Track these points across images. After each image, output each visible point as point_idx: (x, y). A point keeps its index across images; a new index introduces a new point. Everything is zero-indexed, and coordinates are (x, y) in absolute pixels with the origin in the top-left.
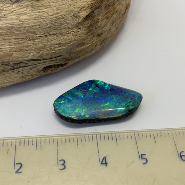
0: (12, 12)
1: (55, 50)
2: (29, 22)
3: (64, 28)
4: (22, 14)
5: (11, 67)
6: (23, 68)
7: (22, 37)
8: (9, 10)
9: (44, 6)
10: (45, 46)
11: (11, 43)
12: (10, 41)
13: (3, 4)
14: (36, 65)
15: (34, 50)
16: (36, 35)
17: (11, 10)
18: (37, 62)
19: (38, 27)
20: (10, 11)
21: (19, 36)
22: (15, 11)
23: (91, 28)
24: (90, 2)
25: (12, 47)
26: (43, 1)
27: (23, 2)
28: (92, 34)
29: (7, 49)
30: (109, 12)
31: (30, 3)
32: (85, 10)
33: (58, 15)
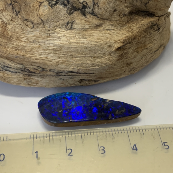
0: (65, 35)
1: (89, 68)
2: (75, 45)
3: (100, 53)
4: (72, 38)
5: (55, 74)
6: (64, 76)
7: (68, 54)
8: (63, 34)
9: (88, 35)
10: (82, 63)
11: (59, 57)
12: (59, 55)
13: (60, 29)
14: (74, 76)
15: (74, 65)
16: (78, 54)
18: (75, 74)
19: (80, 49)
21: (66, 53)
22: (67, 36)
23: (122, 57)
24: (124, 38)
25: (59, 59)
26: (88, 32)
27: (74, 30)
28: (122, 62)
29: (55, 61)
30: (140, 47)
31: (79, 31)
32: (119, 43)
33: (97, 43)
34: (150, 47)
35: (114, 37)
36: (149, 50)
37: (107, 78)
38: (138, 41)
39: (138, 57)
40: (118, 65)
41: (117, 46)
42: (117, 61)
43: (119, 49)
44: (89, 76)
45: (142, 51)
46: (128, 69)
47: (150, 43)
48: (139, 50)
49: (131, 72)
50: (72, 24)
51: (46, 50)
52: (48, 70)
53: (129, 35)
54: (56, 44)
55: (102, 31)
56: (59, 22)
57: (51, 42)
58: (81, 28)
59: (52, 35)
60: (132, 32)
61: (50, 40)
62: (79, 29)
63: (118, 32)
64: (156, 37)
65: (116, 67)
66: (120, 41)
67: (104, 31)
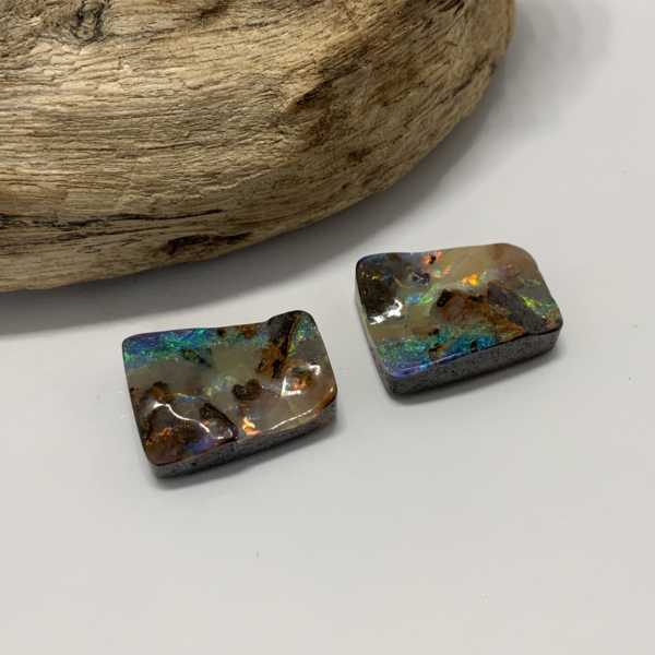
0: (76, 70)
1: (198, 192)
2: (123, 103)
3: (231, 128)
4: (106, 77)
5: (61, 233)
6: (99, 237)
7: (99, 147)
8: (67, 64)
9: (174, 57)
10: (165, 177)
11: (65, 162)
12: (63, 155)
13: (52, 43)
14: (140, 233)
15: (133, 188)
16: (143, 142)
17: (73, 64)
18: (143, 223)
19: (149, 119)
20: (70, 67)
21: (89, 142)
22: (84, 69)
23: (324, 132)
24: (322, 52)
25: (66, 172)
26: (172, 43)
27: (112, 42)
28: (327, 149)
29: (51, 178)
30: (392, 84)
31: (132, 45)
32: (303, 77)
33: (215, 87)
34: (432, 77)
35: (282, 55)
36: (430, 89)
37: (278, 220)
38: (381, 59)
39: (389, 124)
40: (314, 163)
41: (297, 89)
42: (305, 150)
43: (306, 101)
44: (201, 223)
45: (402, 96)
46: (356, 175)
47: (430, 60)
48: (392, 93)
49: (369, 186)
50: (99, 16)
51: (6, 139)
52: (29, 222)
53: (342, 40)
54: (41, 108)
55: (229, 32)
56: (42, 15)
57: (21, 102)
58: (138, 29)
59: (20, 72)
60: (350, 23)
61: (15, 95)
62: (129, 35)
63: (294, 29)
64: (452, 30)
65: (305, 173)
66: (309, 67)
67: (236, 34)
